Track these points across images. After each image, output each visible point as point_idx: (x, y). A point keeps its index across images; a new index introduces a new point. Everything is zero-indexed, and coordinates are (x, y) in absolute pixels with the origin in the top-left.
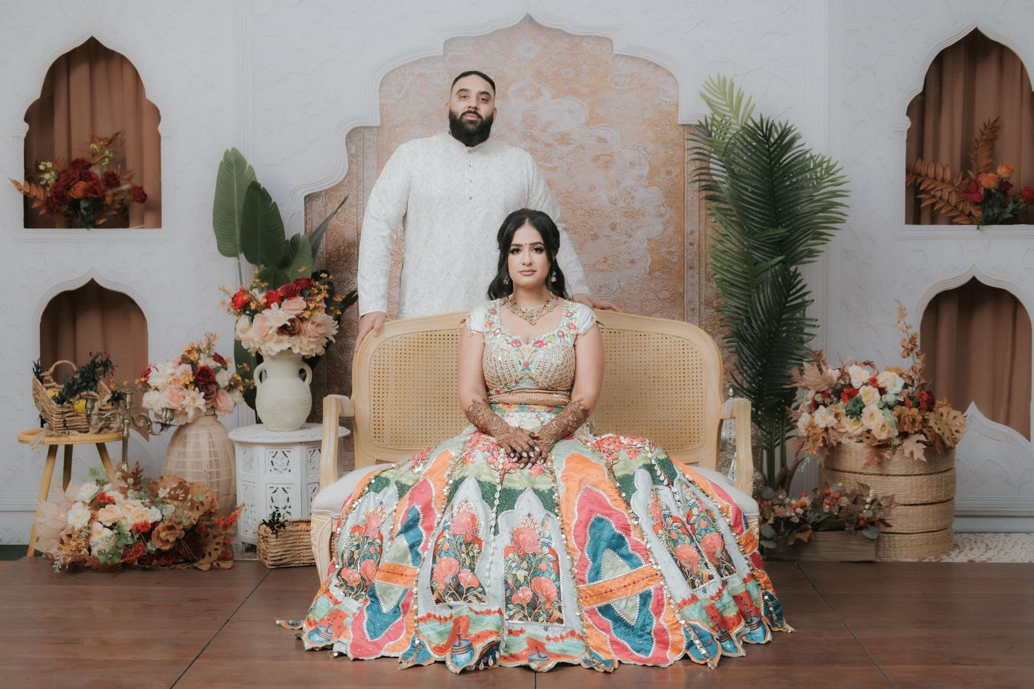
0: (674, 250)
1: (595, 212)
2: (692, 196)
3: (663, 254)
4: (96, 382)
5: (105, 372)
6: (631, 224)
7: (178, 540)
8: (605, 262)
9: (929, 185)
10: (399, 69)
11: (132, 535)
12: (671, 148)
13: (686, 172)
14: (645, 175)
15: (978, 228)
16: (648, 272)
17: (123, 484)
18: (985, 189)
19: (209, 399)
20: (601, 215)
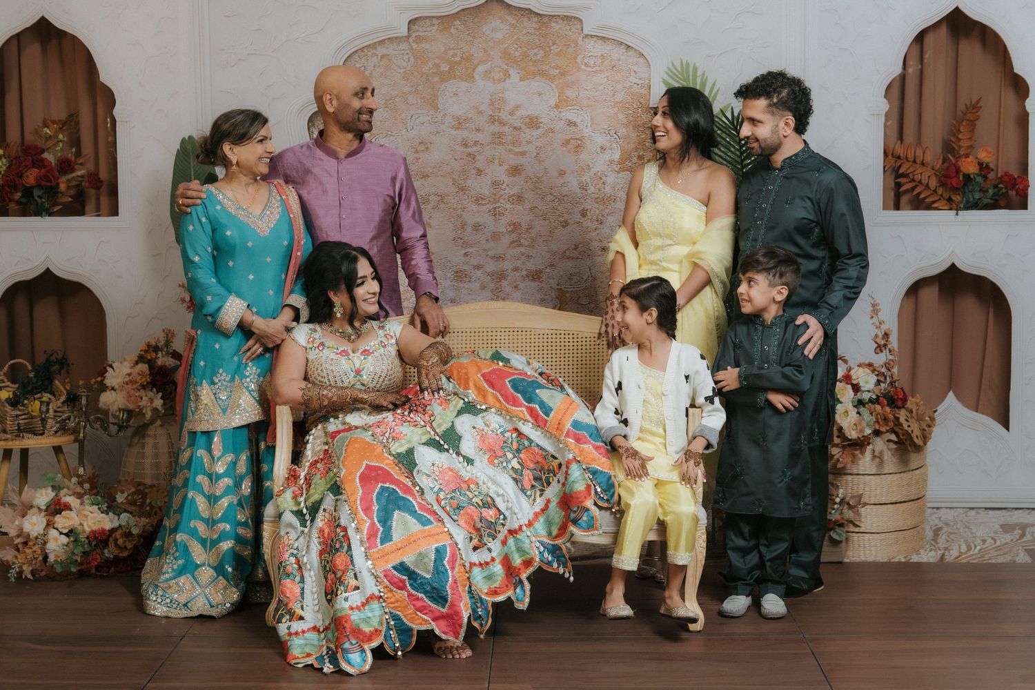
1: (565, 198)
4: (51, 381)
5: (60, 370)
6: (602, 210)
7: (135, 547)
8: (575, 249)
9: (908, 169)
10: (362, 49)
11: (89, 541)
12: (643, 131)
14: (616, 160)
15: (957, 214)
17: (79, 490)
18: (964, 175)
19: (168, 399)
20: (571, 201)
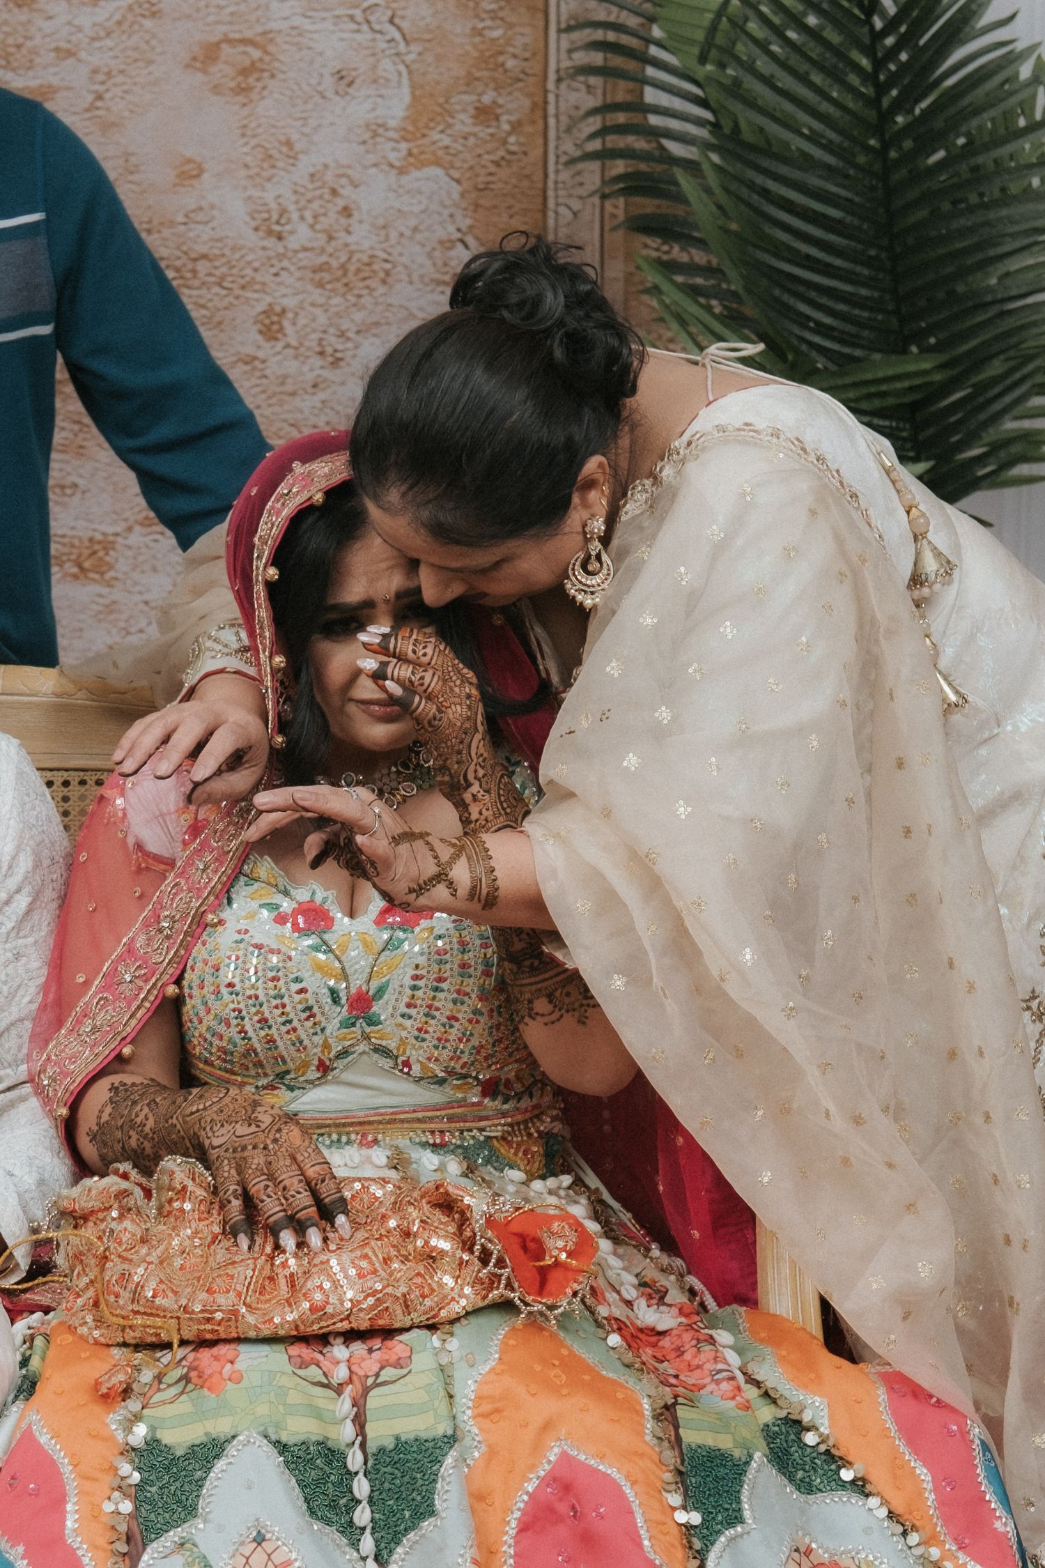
1: (202, 267)
2: (576, 205)
6: (337, 314)
12: (493, 15)
13: (551, 109)
14: (392, 123)
20: (223, 278)
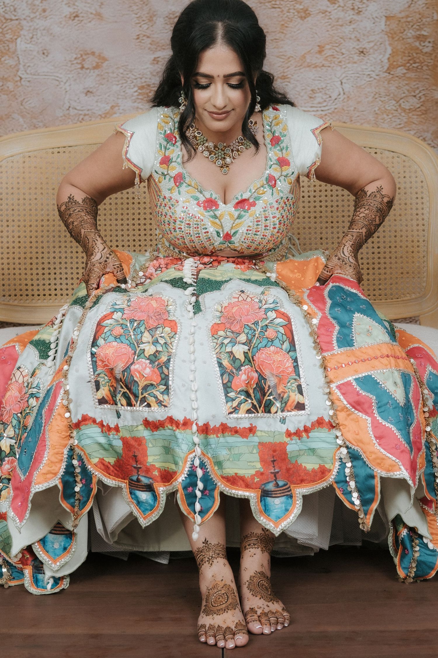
0: (425, 33)
3: (409, 41)
8: (320, 52)
16: (386, 68)
